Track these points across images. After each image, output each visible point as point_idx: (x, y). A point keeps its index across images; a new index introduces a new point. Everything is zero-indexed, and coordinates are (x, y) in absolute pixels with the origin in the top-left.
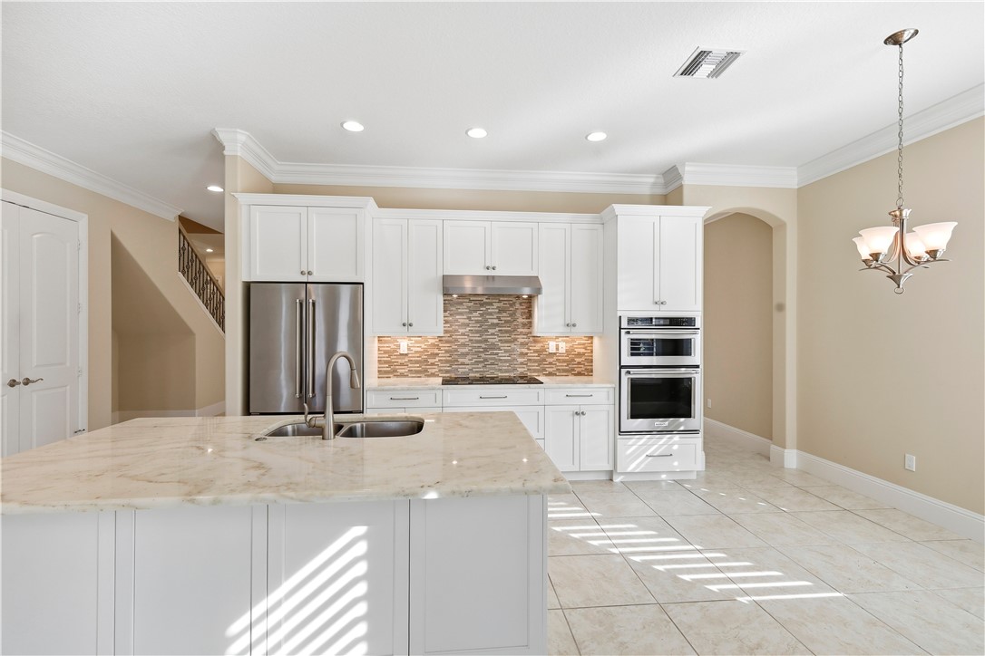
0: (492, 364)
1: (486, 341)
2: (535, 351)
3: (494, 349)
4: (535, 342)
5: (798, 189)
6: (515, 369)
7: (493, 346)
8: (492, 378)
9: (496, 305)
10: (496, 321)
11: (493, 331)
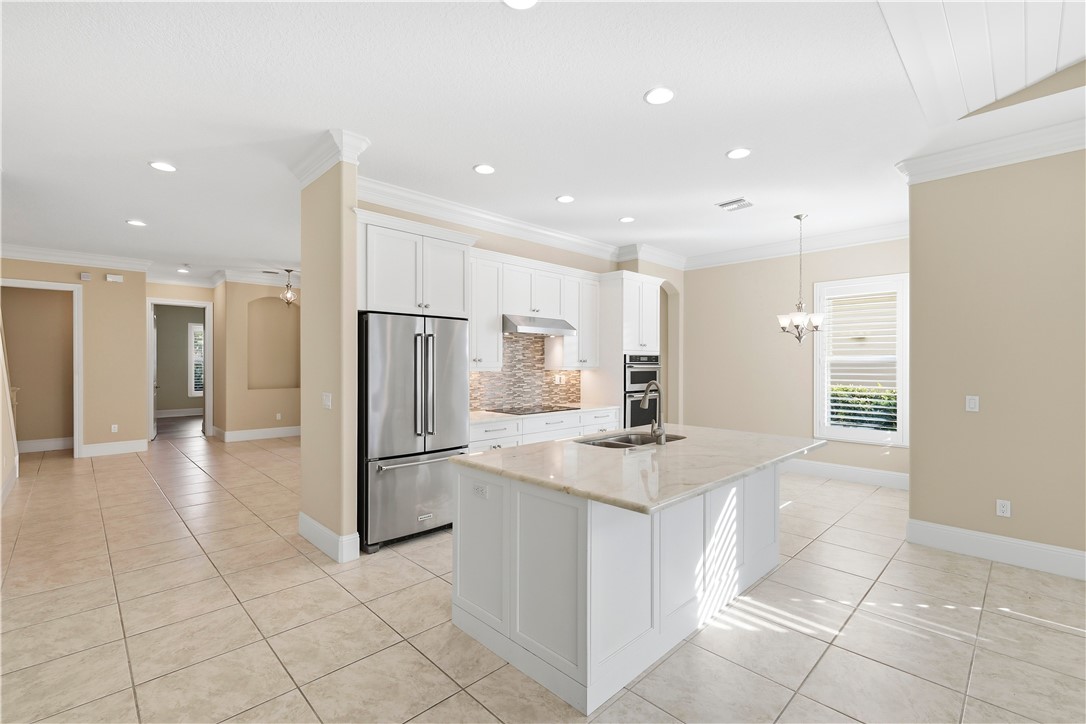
0: (519, 396)
1: (515, 375)
2: (547, 383)
3: (520, 382)
4: (547, 375)
5: (685, 272)
6: (534, 400)
7: (520, 380)
8: (519, 409)
9: (522, 343)
10: (521, 357)
11: (518, 366)
